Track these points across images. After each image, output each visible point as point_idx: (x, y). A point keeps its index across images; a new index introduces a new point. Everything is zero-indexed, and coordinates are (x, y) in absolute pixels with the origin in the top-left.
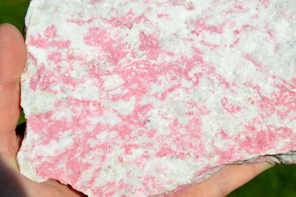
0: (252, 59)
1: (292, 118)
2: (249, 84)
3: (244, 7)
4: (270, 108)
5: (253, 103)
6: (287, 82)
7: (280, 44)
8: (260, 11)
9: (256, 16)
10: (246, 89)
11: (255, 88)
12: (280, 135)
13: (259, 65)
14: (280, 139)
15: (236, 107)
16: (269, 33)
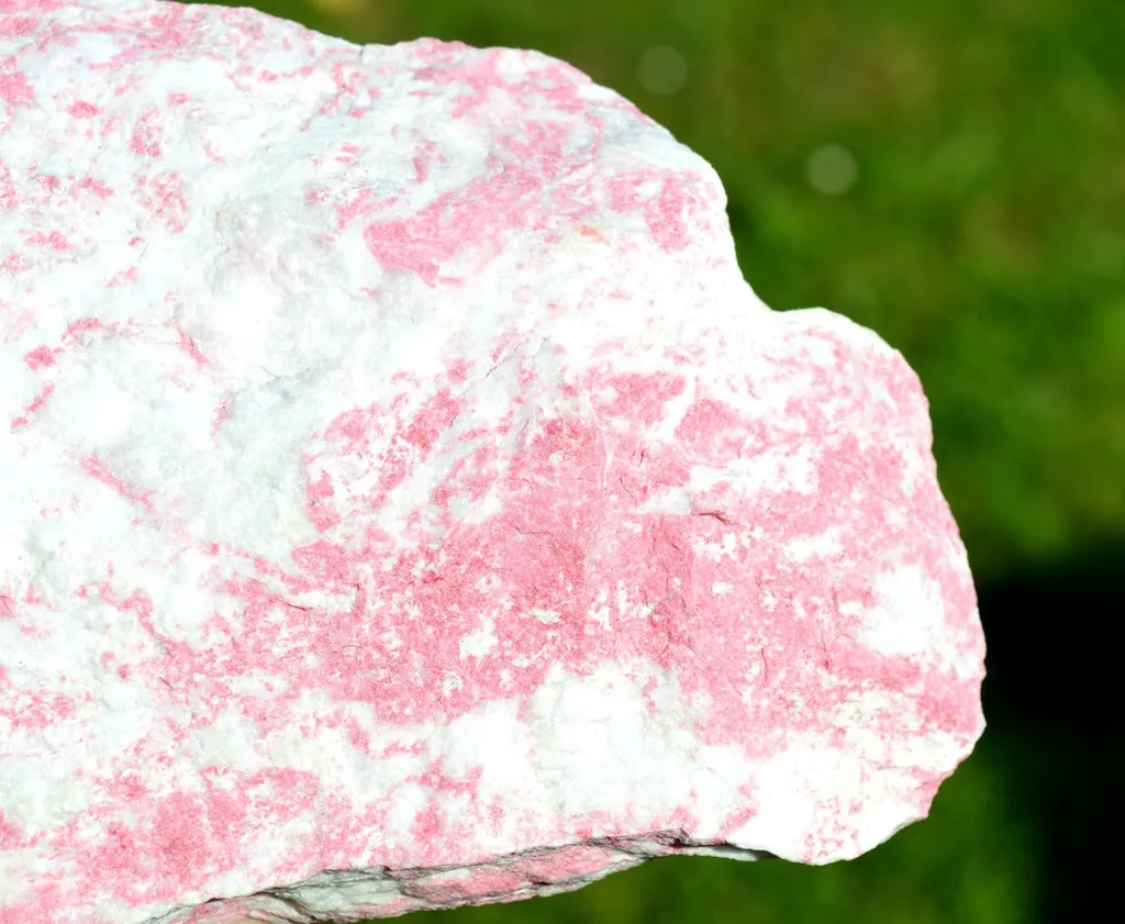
0: (114, 474)
1: (312, 722)
2: (103, 591)
3: (73, 239)
4: (202, 691)
5: (123, 673)
6: (269, 567)
7: (237, 393)
8: (145, 249)
9: (131, 273)
10: (91, 614)
11: (127, 605)
12: (264, 804)
13: (144, 499)
14: (266, 822)
15: (49, 699)
16: (189, 345)
